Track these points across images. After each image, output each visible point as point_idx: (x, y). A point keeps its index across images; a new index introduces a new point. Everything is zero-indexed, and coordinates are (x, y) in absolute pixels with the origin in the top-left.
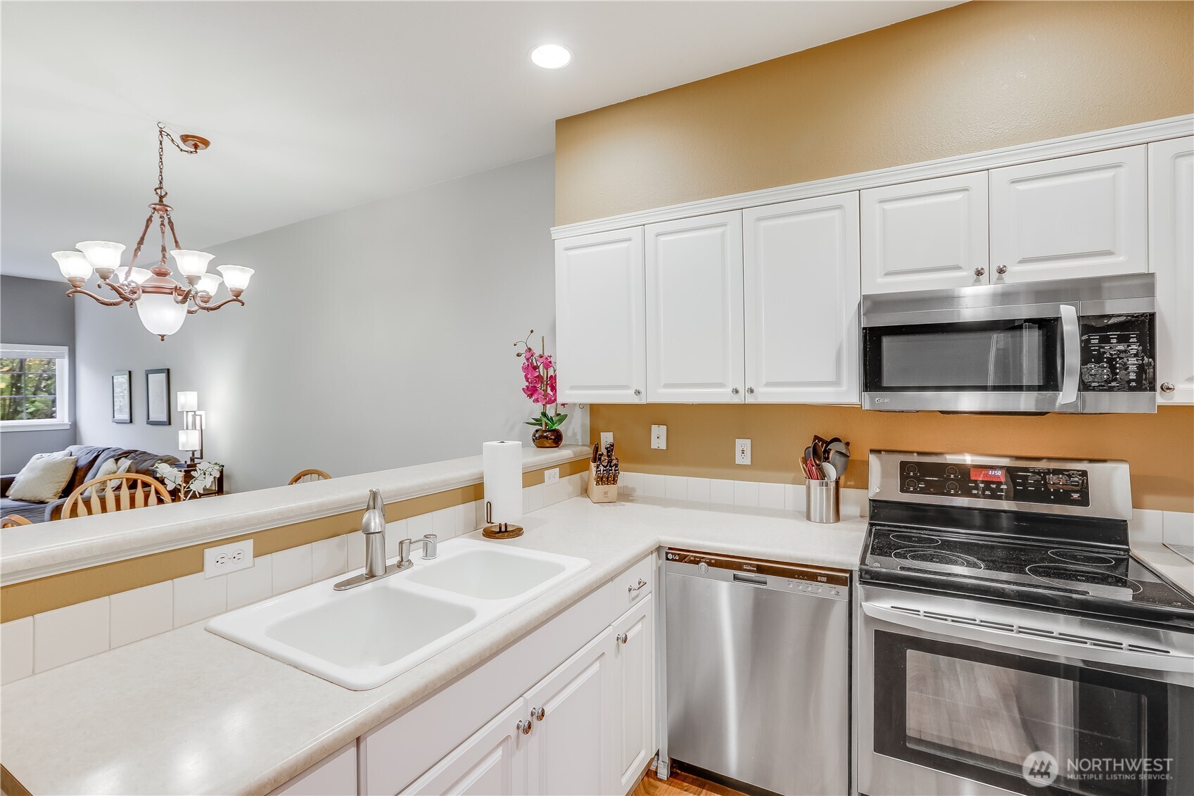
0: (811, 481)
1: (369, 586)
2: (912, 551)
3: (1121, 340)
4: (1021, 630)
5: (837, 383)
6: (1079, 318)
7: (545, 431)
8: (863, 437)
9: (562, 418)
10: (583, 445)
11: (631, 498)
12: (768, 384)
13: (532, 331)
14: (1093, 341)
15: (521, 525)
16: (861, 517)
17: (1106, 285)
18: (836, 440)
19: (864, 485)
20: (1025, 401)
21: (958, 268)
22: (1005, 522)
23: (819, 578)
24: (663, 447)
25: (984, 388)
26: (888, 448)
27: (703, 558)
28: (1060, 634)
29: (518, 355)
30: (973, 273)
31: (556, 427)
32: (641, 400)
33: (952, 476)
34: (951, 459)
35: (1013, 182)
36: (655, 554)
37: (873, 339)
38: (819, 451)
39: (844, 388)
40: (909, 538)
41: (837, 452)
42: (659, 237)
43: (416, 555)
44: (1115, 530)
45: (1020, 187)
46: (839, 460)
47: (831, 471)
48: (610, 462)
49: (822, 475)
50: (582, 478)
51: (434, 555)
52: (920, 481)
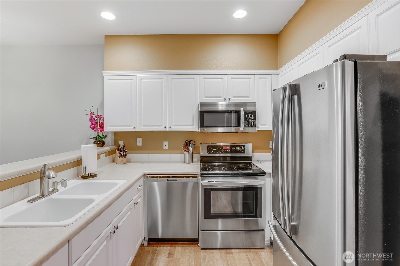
0: (186, 152)
1: (43, 199)
2: (211, 168)
3: (251, 116)
4: (235, 182)
5: (193, 125)
6: (244, 111)
7: (99, 141)
8: (198, 140)
9: (105, 137)
10: (112, 146)
11: (130, 162)
12: (174, 125)
13: (93, 106)
14: (246, 116)
15: (96, 173)
16: (198, 161)
17: (247, 104)
18: (192, 141)
19: (199, 153)
20: (233, 130)
21: (221, 97)
22: (228, 159)
23: (190, 177)
24: (141, 145)
25: (224, 127)
26: (204, 142)
27: (158, 176)
28: (241, 181)
29: (87, 115)
30: (224, 99)
31: (103, 140)
32: (135, 130)
33: (219, 149)
34: (218, 144)
35: (232, 78)
36: (143, 177)
37: (202, 114)
38: (188, 143)
39: (195, 127)
40: (210, 165)
41: (192, 144)
42: (142, 80)
43: (59, 186)
44: (249, 158)
45: (233, 80)
46: (193, 146)
47: (191, 149)
48: (124, 151)
49: (188, 150)
50: (112, 157)
51: (66, 186)
52: (212, 150)
